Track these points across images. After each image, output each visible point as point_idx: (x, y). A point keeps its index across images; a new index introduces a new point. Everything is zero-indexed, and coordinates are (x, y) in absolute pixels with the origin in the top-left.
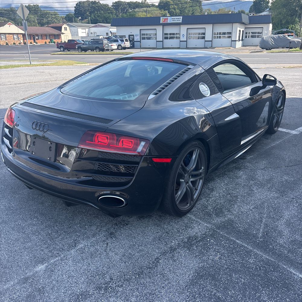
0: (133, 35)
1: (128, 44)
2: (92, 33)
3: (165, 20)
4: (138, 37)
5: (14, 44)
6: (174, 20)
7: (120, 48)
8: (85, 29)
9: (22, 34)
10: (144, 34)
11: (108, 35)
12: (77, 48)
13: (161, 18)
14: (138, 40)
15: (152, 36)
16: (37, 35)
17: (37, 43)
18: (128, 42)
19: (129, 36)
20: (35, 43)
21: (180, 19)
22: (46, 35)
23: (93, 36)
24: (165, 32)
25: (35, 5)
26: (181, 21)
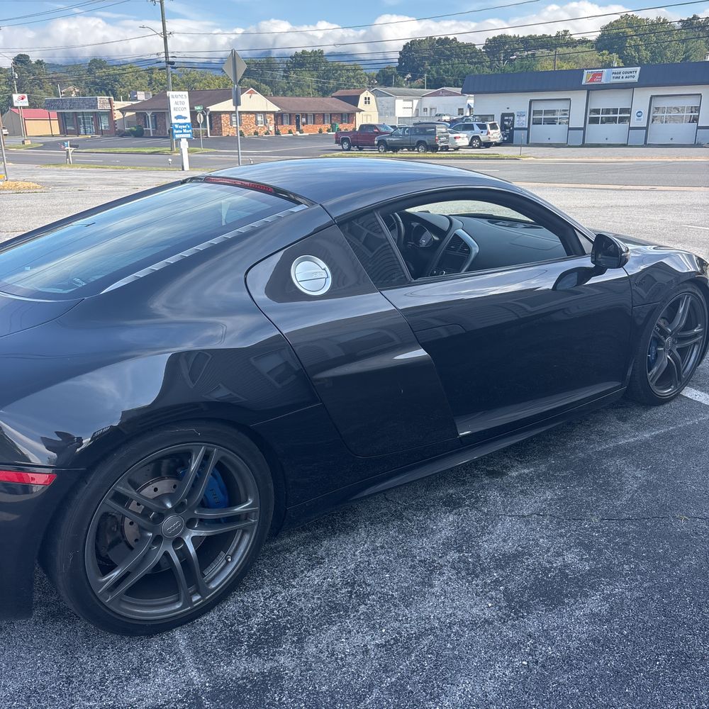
0: (512, 115)
1: (495, 135)
2: (425, 110)
3: (595, 75)
4: (524, 119)
5: (256, 133)
6: (618, 75)
7: (476, 143)
8: (412, 101)
9: (273, 112)
10: (540, 112)
11: (462, 114)
12: (376, 142)
13: (586, 71)
14: (524, 126)
15: (558, 117)
16: (306, 116)
17: (301, 132)
18: (497, 131)
19: (503, 115)
20: (298, 133)
21: (634, 73)
22: (324, 115)
23: (428, 115)
24: (593, 106)
25: (316, 51)
26: (636, 79)
